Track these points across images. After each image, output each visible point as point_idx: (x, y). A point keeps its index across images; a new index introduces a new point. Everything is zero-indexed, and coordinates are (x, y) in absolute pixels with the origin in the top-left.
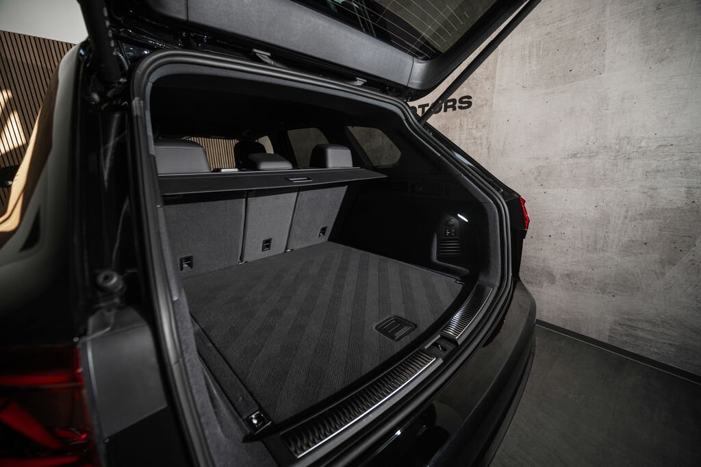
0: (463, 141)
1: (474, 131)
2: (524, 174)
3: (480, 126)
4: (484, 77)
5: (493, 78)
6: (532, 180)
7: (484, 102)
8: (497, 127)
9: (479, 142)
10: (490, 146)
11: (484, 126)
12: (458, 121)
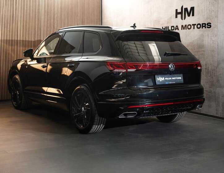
0: (209, 42)
1: (213, 38)
3: (214, 36)
4: (215, 16)
5: (218, 17)
7: (215, 26)
8: (220, 36)
10: (218, 44)
11: (216, 36)
12: (207, 33)
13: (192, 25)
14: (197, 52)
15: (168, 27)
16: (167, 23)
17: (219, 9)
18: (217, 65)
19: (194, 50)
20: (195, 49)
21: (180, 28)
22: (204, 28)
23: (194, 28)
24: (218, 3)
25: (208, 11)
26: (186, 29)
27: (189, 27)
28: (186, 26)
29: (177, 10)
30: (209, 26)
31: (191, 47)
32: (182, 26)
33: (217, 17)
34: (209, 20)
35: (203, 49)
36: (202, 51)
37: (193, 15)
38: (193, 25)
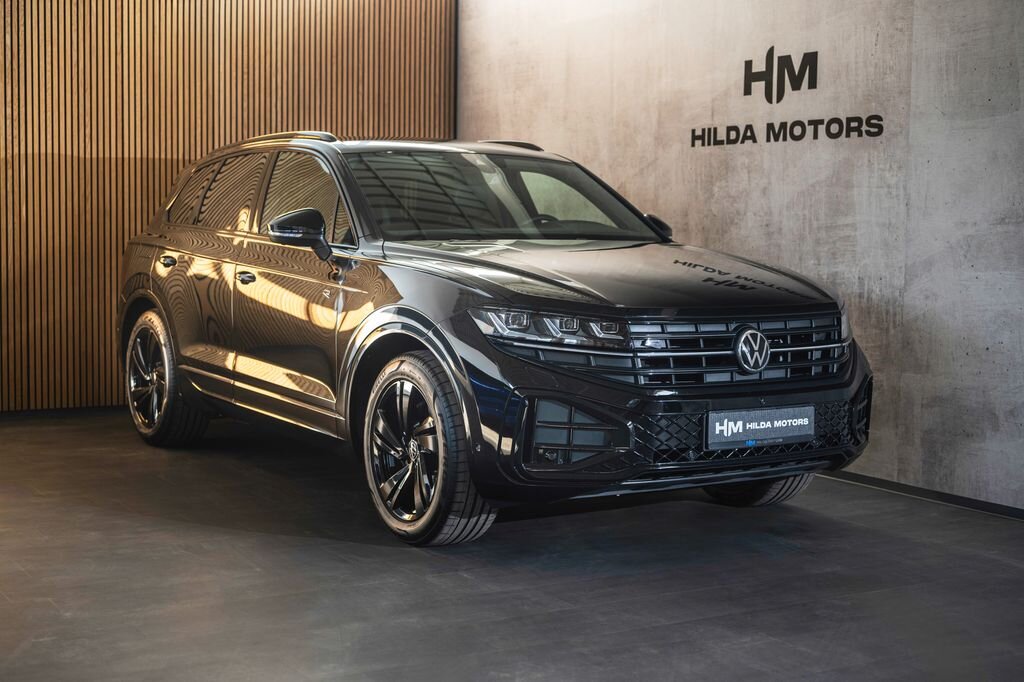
0: (874, 190)
1: (888, 175)
2: (951, 247)
4: (896, 90)
5: (908, 93)
6: (962, 258)
7: (899, 129)
8: (916, 170)
9: (894, 193)
10: (909, 199)
11: (900, 168)
12: (866, 154)
13: (806, 124)
14: (828, 228)
15: (715, 129)
16: (710, 113)
17: (914, 64)
18: (903, 282)
19: (815, 224)
20: (817, 220)
21: (761, 132)
22: (854, 134)
23: (816, 136)
24: (910, 40)
25: (872, 69)
26: (785, 139)
27: (797, 131)
28: (783, 125)
29: (748, 64)
30: (876, 130)
31: (804, 208)
32: (770, 127)
33: (905, 92)
34: (874, 104)
35: (849, 220)
36: (847, 225)
37: (813, 85)
38: (811, 123)
